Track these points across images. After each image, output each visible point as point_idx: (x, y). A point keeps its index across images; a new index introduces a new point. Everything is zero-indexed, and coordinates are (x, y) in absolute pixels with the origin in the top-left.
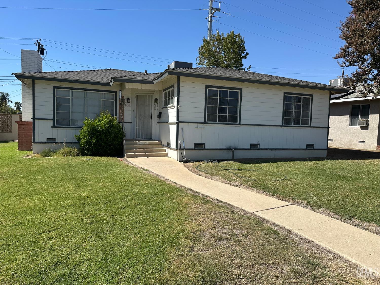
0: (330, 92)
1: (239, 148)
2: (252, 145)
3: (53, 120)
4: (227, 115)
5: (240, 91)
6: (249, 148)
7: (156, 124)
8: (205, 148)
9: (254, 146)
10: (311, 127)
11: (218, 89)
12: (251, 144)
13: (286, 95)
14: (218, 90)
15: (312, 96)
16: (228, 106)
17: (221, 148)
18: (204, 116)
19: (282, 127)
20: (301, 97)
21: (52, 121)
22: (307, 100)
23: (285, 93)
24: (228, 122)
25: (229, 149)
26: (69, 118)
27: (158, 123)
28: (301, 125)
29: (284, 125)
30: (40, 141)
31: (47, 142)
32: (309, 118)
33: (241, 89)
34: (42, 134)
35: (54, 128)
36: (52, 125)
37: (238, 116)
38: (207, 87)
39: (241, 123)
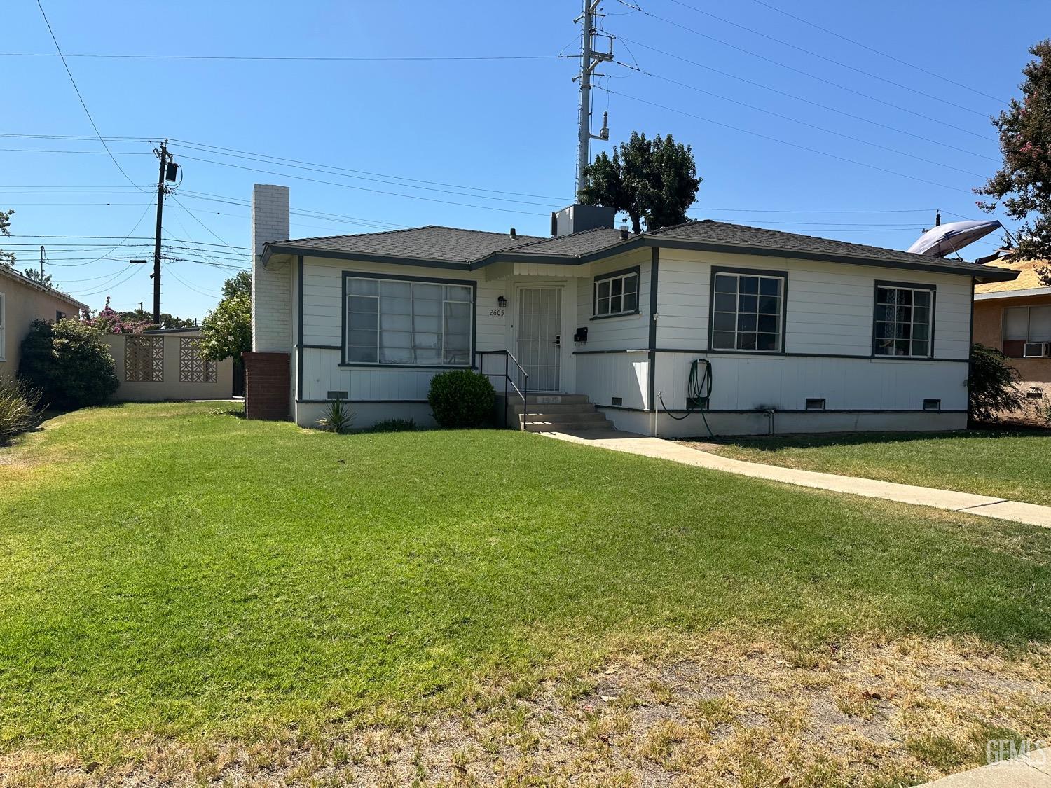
0: (974, 277)
1: (781, 409)
2: (810, 402)
3: (342, 348)
4: (755, 334)
5: (783, 278)
6: (803, 408)
7: (570, 356)
8: (710, 409)
9: (815, 405)
10: (932, 359)
11: (738, 275)
12: (807, 399)
13: (879, 286)
14: (736, 277)
15: (933, 287)
16: (759, 312)
17: (744, 409)
18: (706, 337)
19: (873, 360)
20: (911, 291)
21: (339, 352)
22: (922, 298)
23: (877, 282)
24: (758, 349)
25: (761, 410)
26: (377, 345)
27: (574, 353)
28: (913, 354)
29: (876, 355)
30: (312, 398)
31: (330, 399)
32: (928, 339)
33: (785, 274)
34: (318, 381)
35: (343, 368)
36: (340, 362)
37: (779, 335)
38: (715, 269)
39: (786, 352)
